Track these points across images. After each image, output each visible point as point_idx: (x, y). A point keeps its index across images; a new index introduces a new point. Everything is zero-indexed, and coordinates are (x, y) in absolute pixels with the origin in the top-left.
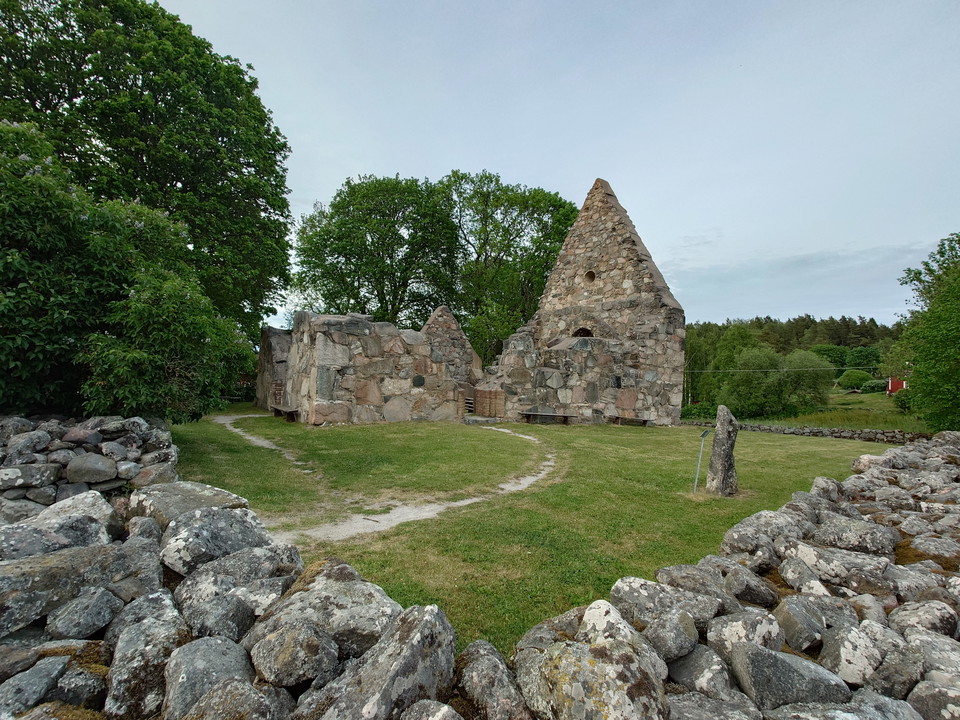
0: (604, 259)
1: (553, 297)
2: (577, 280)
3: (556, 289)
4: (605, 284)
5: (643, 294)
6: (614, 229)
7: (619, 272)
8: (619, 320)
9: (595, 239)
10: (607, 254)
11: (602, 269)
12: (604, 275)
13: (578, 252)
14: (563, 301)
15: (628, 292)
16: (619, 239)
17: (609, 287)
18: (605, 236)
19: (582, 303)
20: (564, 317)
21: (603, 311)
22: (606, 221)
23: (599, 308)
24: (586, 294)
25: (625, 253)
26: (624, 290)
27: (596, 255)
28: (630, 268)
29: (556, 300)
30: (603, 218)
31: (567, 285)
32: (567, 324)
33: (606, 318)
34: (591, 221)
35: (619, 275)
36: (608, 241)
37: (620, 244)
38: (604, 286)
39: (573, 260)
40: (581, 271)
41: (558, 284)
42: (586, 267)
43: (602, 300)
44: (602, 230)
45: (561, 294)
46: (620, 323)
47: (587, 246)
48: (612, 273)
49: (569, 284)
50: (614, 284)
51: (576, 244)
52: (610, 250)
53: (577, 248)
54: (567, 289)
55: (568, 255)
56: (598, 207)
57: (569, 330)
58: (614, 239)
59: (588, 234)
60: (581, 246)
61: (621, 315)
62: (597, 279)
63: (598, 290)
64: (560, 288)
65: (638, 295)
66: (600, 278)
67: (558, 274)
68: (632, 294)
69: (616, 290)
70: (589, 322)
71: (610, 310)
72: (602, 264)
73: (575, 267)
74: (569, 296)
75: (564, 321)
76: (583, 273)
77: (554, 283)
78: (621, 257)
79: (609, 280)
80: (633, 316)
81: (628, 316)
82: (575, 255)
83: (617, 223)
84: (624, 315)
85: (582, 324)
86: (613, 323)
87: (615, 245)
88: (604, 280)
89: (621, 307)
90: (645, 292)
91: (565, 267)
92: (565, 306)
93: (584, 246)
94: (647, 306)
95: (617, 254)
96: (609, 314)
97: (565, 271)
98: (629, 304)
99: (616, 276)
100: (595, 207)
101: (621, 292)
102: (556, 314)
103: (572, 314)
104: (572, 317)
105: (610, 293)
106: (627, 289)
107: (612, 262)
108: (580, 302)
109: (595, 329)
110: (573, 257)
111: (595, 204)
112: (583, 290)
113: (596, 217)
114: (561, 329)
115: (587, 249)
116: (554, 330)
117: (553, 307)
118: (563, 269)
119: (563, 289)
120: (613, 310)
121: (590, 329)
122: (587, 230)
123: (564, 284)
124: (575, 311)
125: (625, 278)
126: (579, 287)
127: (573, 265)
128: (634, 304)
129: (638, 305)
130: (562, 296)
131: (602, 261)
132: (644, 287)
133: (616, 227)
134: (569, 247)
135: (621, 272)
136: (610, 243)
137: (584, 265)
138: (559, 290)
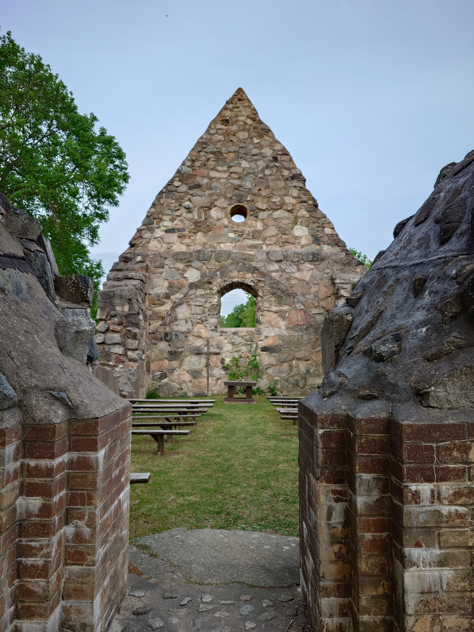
1: (167, 231)
2: (214, 213)
3: (172, 220)
4: (266, 226)
5: (326, 248)
6: (275, 159)
7: (287, 214)
8: (297, 275)
9: (244, 164)
10: (268, 187)
11: (259, 205)
12: (262, 215)
13: (213, 174)
14: (187, 241)
15: (303, 241)
16: (286, 173)
17: (272, 231)
18: (261, 164)
19: (226, 247)
20: (197, 264)
21: (269, 261)
22: (260, 146)
24: (232, 235)
25: (295, 193)
26: (297, 238)
27: (248, 185)
28: (303, 212)
29: (174, 237)
30: (256, 141)
31: (196, 217)
32: (203, 275)
33: (277, 271)
34: (235, 139)
35: (288, 218)
36: (267, 172)
37: (287, 179)
38: (264, 229)
39: (207, 184)
40: (222, 202)
41: (177, 213)
42: (231, 198)
43: (262, 247)
44: (256, 155)
45: (184, 230)
46: (299, 280)
47: (232, 170)
48: (277, 214)
49: (200, 216)
50: (279, 228)
51: (211, 164)
52: (271, 184)
53: (213, 169)
54: (196, 223)
55: (196, 175)
56: (246, 124)
57: (210, 283)
58: (277, 171)
59: (232, 155)
60: (220, 168)
61: (299, 270)
62: (252, 218)
63: (253, 232)
64: (181, 221)
65: (318, 247)
66: (257, 217)
67: (177, 200)
68: (308, 245)
69: (284, 237)
70: (249, 275)
71: (281, 261)
72: (259, 199)
73: (211, 195)
74: (200, 235)
75: (197, 269)
76: (225, 205)
77: (169, 212)
78: (289, 196)
79: (271, 222)
80: (316, 273)
81: (311, 272)
82: (211, 179)
83: (280, 153)
84: (303, 270)
85: (236, 277)
86: (288, 279)
87: (280, 179)
88: (265, 221)
89: (299, 260)
90: (328, 244)
91: (191, 192)
92: (192, 248)
93: (225, 168)
94: (337, 263)
95: (284, 192)
96: (280, 267)
97: (190, 197)
98: (311, 257)
99: (282, 218)
100: (241, 123)
101: (291, 241)
102: (178, 257)
103: (213, 262)
104: (213, 264)
105: (274, 239)
106: (301, 238)
107: (276, 200)
108: (222, 245)
109: (261, 284)
110: (206, 181)
111: (240, 118)
112: (226, 229)
113: (243, 135)
114: (191, 281)
115: (232, 175)
116: (176, 282)
117: (165, 246)
118: (186, 193)
119: (187, 223)
120: (285, 261)
121: (252, 284)
122: (231, 149)
123: (190, 216)
124: (219, 256)
125: (296, 224)
126: (218, 223)
127: (207, 192)
128: (316, 258)
129: (323, 260)
130: (186, 233)
131: (260, 195)
132: (326, 239)
133: (279, 157)
134: (197, 164)
135: (291, 215)
136: (271, 175)
137: (228, 195)
138: (179, 223)
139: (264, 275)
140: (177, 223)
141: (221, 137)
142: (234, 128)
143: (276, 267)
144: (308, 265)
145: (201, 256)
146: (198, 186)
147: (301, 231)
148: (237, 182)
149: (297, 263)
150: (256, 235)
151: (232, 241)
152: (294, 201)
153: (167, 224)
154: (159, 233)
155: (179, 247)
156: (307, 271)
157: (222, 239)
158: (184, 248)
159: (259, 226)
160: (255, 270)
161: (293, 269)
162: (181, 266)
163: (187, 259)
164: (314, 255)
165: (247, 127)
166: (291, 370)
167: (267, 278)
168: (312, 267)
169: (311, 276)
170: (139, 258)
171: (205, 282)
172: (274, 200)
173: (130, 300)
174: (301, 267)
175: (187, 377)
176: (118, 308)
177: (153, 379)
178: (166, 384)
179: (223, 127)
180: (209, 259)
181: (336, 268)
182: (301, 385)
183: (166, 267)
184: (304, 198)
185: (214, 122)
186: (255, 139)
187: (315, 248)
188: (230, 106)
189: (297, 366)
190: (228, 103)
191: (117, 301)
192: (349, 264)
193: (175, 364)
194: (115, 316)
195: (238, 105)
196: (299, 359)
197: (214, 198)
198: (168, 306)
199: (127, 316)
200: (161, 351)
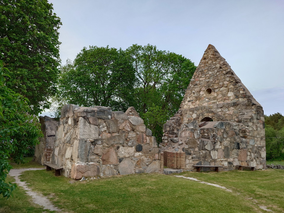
0: (216, 82)
1: (189, 102)
2: (201, 93)
3: (190, 98)
4: (218, 95)
5: (240, 99)
6: (221, 68)
7: (225, 88)
8: (228, 112)
9: (210, 73)
10: (218, 79)
11: (215, 87)
12: (216, 90)
13: (201, 79)
14: (194, 104)
15: (231, 98)
16: (224, 72)
17: (220, 96)
18: (216, 71)
19: (205, 104)
20: (195, 112)
21: (218, 108)
22: (216, 64)
23: (215, 107)
24: (207, 100)
25: (228, 79)
26: (229, 97)
27: (211, 80)
28: (232, 86)
29: (190, 103)
30: (214, 63)
31: (196, 96)
32: (197, 115)
33: (220, 112)
34: (207, 64)
35: (226, 90)
37: (225, 75)
40: (203, 89)
41: (191, 95)
43: (216, 103)
44: (214, 68)
45: (193, 100)
46: (229, 114)
47: (206, 76)
48: (221, 89)
49: (197, 95)
50: (222, 94)
51: (200, 75)
53: (201, 77)
54: (196, 97)
55: (196, 81)
56: (211, 57)
57: (199, 118)
58: (221, 72)
59: (206, 70)
60: (203, 77)
62: (213, 92)
64: (192, 97)
65: (238, 100)
66: (215, 92)
67: (191, 90)
68: (233, 99)
69: (224, 97)
70: (210, 114)
71: (222, 107)
72: (215, 85)
73: (200, 87)
74: (198, 101)
75: (195, 113)
77: (189, 95)
78: (226, 81)
79: (219, 93)
80: (235, 111)
81: (233, 111)
82: (200, 81)
83: (222, 65)
84: (230, 110)
85: (206, 115)
86: (224, 114)
87: (222, 75)
88: (217, 93)
89: (228, 106)
90: (242, 98)
91: (194, 87)
92: (195, 106)
93: (204, 76)
94: (244, 105)
95: (224, 80)
96: (222, 110)
97: (194, 89)
99: (223, 90)
100: (209, 58)
101: (227, 99)
105: (221, 99)
109: (214, 117)
110: (198, 82)
111: (209, 56)
112: (205, 98)
113: (210, 62)
114: (194, 118)
115: (207, 78)
116: (190, 119)
117: (188, 107)
119: (194, 98)
121: (211, 117)
123: (194, 95)
124: (202, 108)
125: (229, 92)
126: (202, 96)
127: (199, 86)
128: (235, 105)
129: (238, 105)
130: (194, 101)
132: (240, 95)
134: (196, 77)
135: (227, 88)
136: (219, 74)
137: (205, 86)
138: (191, 98)
139: (215, 114)
141: (203, 65)
142: (207, 60)
143: (220, 110)
144: (232, 108)
145: (197, 109)
146: (196, 85)
147: (231, 94)
148: (208, 80)
149: (228, 108)
150: (215, 98)
151: (207, 102)
152: (227, 83)
153: (188, 99)
154: (186, 102)
155: (192, 107)
157: (204, 102)
159: (215, 95)
160: (212, 112)
161: (227, 110)
162: (191, 113)
163: (192, 110)
164: (234, 103)
168: (234, 108)
170: (180, 112)
171: (197, 118)
172: (220, 84)
173: (170, 126)
176: (167, 129)
179: (204, 61)
180: (199, 110)
181: (243, 108)
183: (187, 114)
184: (232, 80)
185: (201, 60)
187: (236, 100)
188: (206, 53)
192: (249, 105)
195: (208, 51)
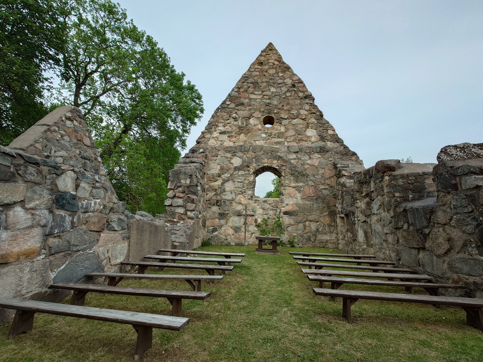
0: (285, 108)
1: (221, 133)
2: (252, 121)
3: (224, 126)
4: (287, 129)
5: (329, 144)
6: (294, 86)
7: (301, 121)
8: (309, 162)
9: (273, 89)
10: (288, 104)
11: (283, 116)
12: (284, 122)
13: (252, 96)
14: (234, 139)
15: (313, 139)
16: (301, 94)
17: (291, 132)
18: (284, 89)
19: (260, 143)
20: (240, 154)
21: (289, 152)
22: (283, 78)
23: (284, 149)
24: (264, 135)
25: (307, 107)
26: (308, 137)
27: (275, 102)
28: (313, 120)
29: (225, 137)
30: (281, 75)
31: (240, 124)
32: (244, 162)
33: (294, 159)
34: (267, 74)
35: (302, 124)
36: (288, 94)
37: (302, 98)
38: (286, 131)
39: (248, 103)
40: (257, 114)
41: (228, 122)
42: (263, 112)
43: (284, 143)
44: (281, 84)
45: (232, 132)
46: (311, 165)
47: (264, 93)
48: (294, 121)
49: (242, 124)
50: (296, 131)
51: (251, 90)
52: (291, 102)
53: (252, 93)
54: (240, 128)
55: (241, 97)
56: (274, 64)
57: (248, 167)
58: (295, 93)
59: (265, 84)
60: (256, 93)
61: (310, 158)
62: (277, 124)
63: (278, 133)
64: (230, 126)
65: (324, 143)
66: (281, 123)
67: (228, 113)
68: (316, 142)
69: (299, 136)
70: (275, 162)
71: (298, 152)
72: (283, 111)
73: (250, 110)
74: (242, 135)
75: (239, 157)
76: (259, 116)
77: (222, 121)
78: (303, 109)
79: (290, 127)
80: (323, 160)
81: (319, 160)
82: (250, 99)
83: (297, 82)
84: (313, 159)
85: (266, 162)
86: (302, 165)
87: (296, 99)
88: (286, 126)
89: (310, 152)
90: (331, 141)
91: (237, 108)
92: (237, 144)
93: (260, 92)
94: (338, 153)
95: (299, 107)
96: (297, 156)
97: (236, 111)
98: (319, 149)
99: (298, 124)
100: (271, 64)
101: (304, 139)
102: (227, 150)
103: (251, 153)
104: (251, 154)
105: (292, 138)
106: (312, 137)
107: (294, 112)
108: (257, 142)
109: (284, 168)
110: (247, 101)
111: (270, 61)
112: (260, 132)
113: (272, 71)
114: (235, 165)
115: (265, 97)
116: (225, 166)
117: (219, 143)
118: (234, 109)
119: (234, 128)
120: (300, 153)
121: (277, 167)
122: (264, 80)
123: (236, 123)
124: (254, 149)
125: (308, 128)
126: (254, 128)
127: (248, 108)
128: (323, 150)
129: (327, 151)
130: (233, 134)
131: (283, 109)
132: (329, 137)
133: (296, 84)
134: (242, 90)
135: (304, 122)
136: (290, 96)
137: (262, 110)
139: (286, 161)
140: (228, 128)
141: (258, 73)
142: (266, 67)
143: (294, 156)
144: (317, 155)
145: (243, 149)
146: (242, 104)
147: (311, 133)
148: (268, 101)
149: (309, 154)
150: (280, 135)
151: (264, 139)
152: (306, 113)
153: (221, 128)
154: (215, 134)
155: (228, 143)
156: (316, 160)
157: (257, 138)
158: (231, 144)
159: (282, 129)
160: (280, 158)
161: (307, 157)
162: (229, 155)
163: (233, 151)
164: (321, 148)
165: (275, 66)
166: (305, 229)
167: (288, 163)
168: (320, 156)
169: (319, 163)
170: (201, 150)
171: (245, 166)
172: (292, 112)
173: (191, 176)
174: (311, 156)
175: (231, 231)
176: (182, 181)
177: (208, 232)
178: (216, 236)
179: (259, 67)
180: (248, 151)
181: (337, 157)
182: (312, 239)
183: (219, 156)
184: (314, 111)
185: (253, 64)
186: (280, 73)
187: (321, 144)
188: (264, 54)
189: (310, 226)
190: (262, 52)
191: (182, 176)
192: (346, 154)
193: (223, 222)
194: (180, 186)
195: (269, 53)
196: (311, 221)
197: (252, 111)
198: (219, 182)
199: (188, 187)
200: (214, 213)
